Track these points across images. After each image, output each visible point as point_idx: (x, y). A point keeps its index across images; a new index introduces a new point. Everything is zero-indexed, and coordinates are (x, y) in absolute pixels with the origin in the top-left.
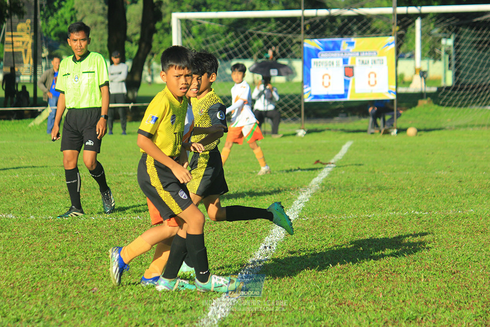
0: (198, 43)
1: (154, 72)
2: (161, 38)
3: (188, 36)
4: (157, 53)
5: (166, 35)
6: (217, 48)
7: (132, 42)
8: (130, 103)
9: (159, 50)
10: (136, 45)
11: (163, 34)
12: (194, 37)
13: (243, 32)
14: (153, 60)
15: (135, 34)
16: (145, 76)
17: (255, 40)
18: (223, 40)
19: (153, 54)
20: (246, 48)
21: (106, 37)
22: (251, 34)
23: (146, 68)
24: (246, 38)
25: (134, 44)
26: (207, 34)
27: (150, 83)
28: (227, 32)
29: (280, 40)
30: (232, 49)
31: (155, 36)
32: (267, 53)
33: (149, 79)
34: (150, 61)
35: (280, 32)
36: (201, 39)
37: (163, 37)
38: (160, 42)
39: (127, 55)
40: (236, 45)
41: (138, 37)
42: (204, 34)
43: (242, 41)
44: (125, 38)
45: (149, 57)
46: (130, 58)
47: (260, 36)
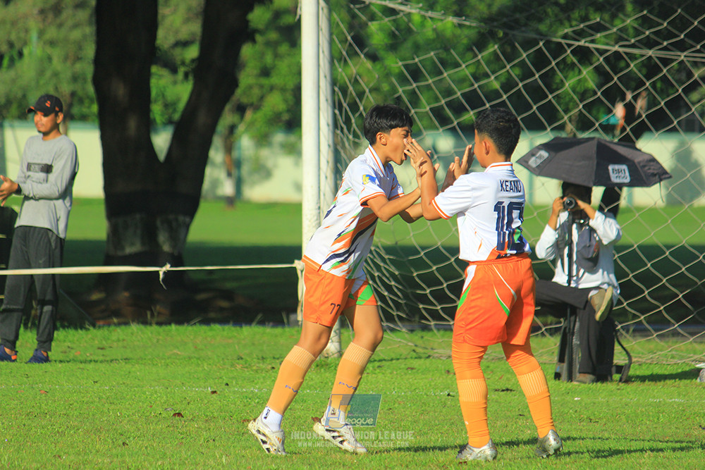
0: (388, 75)
1: (245, 169)
2: (269, 59)
3: (351, 54)
4: (256, 107)
5: (284, 48)
6: (449, 92)
7: (174, 70)
8: (162, 266)
9: (262, 98)
10: (186, 75)
11: (272, 45)
12: (374, 58)
13: (527, 44)
14: (241, 128)
15: (185, 44)
16: (216, 183)
17: (566, 67)
18: (465, 70)
19: (241, 109)
20: (537, 93)
21: (90, 51)
22: (558, 49)
23: (216, 155)
24: (540, 60)
25: (180, 75)
26: (417, 48)
27: (230, 201)
28: (480, 43)
29: (651, 68)
30: (495, 94)
31: (247, 51)
32: (610, 111)
33: (227, 189)
34: (232, 129)
35: (649, 43)
36: (394, 63)
37: (276, 56)
38: (266, 72)
39: (157, 110)
40: (508, 85)
41: (193, 52)
42: (406, 48)
43: (527, 74)
44: (152, 55)
45: (227, 118)
46: (170, 122)
47: (584, 55)
